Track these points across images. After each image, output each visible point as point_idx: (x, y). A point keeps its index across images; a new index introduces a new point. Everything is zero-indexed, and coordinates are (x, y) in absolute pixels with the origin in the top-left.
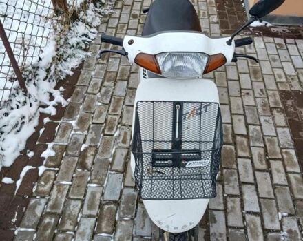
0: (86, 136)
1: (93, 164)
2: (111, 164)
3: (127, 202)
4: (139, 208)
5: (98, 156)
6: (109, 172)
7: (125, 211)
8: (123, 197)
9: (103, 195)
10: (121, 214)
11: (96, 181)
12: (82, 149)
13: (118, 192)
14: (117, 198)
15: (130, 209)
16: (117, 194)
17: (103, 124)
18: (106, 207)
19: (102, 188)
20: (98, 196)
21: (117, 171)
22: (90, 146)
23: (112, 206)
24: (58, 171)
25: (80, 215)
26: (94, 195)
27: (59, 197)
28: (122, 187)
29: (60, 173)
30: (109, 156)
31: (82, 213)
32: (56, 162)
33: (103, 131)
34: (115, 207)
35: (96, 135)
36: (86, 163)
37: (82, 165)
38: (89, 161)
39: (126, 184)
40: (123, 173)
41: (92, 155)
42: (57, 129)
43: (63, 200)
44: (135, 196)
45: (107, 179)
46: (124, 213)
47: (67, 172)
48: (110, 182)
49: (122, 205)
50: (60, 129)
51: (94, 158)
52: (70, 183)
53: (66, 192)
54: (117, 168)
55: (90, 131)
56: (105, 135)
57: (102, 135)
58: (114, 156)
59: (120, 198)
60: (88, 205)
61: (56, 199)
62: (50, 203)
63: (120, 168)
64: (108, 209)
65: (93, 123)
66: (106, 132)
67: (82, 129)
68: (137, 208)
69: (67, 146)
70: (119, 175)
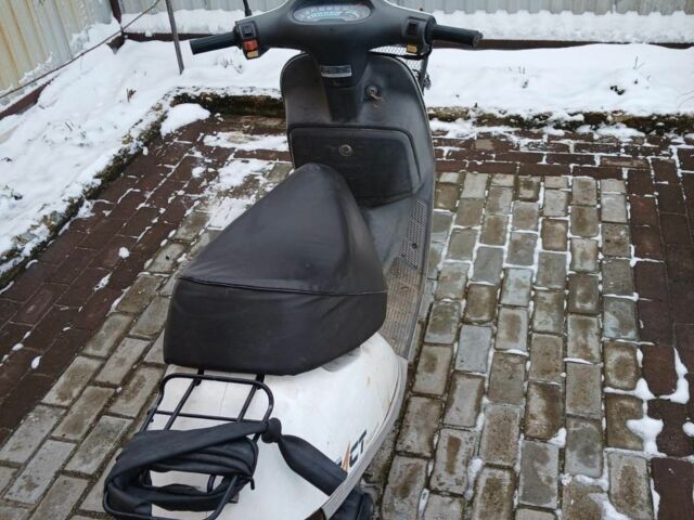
0: (562, 471)
1: (526, 395)
2: (482, 392)
3: (448, 322)
4: (425, 315)
5: (518, 411)
6: (486, 375)
7: (449, 310)
8: (454, 330)
9: (494, 336)
10: (456, 307)
11: (512, 360)
12: (562, 433)
13: (463, 337)
14: (465, 328)
15: (441, 313)
16: (467, 334)
17: (520, 506)
18: (485, 318)
19: (498, 346)
20: (502, 334)
21: (469, 375)
22: (544, 440)
23: (474, 319)
24: (604, 385)
25: (531, 309)
26: (513, 337)
27: (580, 338)
28: (456, 345)
29: (598, 383)
30: (490, 409)
31: (528, 315)
32: (618, 410)
33: (515, 484)
34: (468, 316)
35: (535, 471)
36: (543, 397)
37: (550, 393)
38: (537, 404)
39: (448, 350)
40: (456, 372)
41: (533, 417)
43: (571, 332)
44: (430, 331)
45: (490, 362)
46: (452, 307)
47: (582, 382)
48: (482, 357)
49: (455, 318)
51: (527, 407)
52: (566, 360)
53: (570, 345)
54: (469, 381)
55: (555, 486)
56: (510, 469)
57: (518, 468)
58: (478, 408)
59: (459, 330)
60: (520, 322)
61: (585, 336)
62: (595, 330)
63: (461, 382)
64: (482, 315)
65: (551, 511)
66: (507, 475)
67: (581, 493)
68: (429, 315)
70: (465, 368)
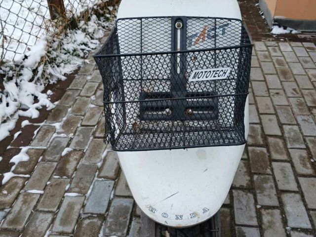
0: (71, 139)
1: (76, 169)
2: (100, 169)
3: (116, 216)
4: (133, 223)
5: (83, 161)
6: (96, 178)
7: (113, 227)
8: (112, 209)
9: (83, 206)
10: (107, 230)
11: (77, 189)
12: (64, 153)
13: (106, 203)
14: (103, 211)
15: (120, 224)
16: (103, 206)
17: (94, 126)
18: (87, 222)
19: (84, 198)
20: (77, 207)
21: (107, 178)
22: (75, 150)
23: (95, 220)
24: (28, 179)
25: (48, 233)
26: (71, 206)
27: (24, 209)
28: (112, 196)
29: (30, 180)
30: (99, 160)
31: (52, 226)
32: (28, 168)
33: (94, 134)
34: (99, 223)
35: (84, 137)
36: (66, 169)
37: (61, 171)
38: (71, 167)
39: (117, 194)
40: (114, 180)
41: (76, 159)
42: (35, 132)
43: (28, 213)
44: (128, 208)
45: (91, 187)
46: (111, 230)
47: (39, 180)
48: (95, 190)
49: (109, 220)
50: (40, 132)
51: (78, 163)
52: (42, 192)
53: (34, 203)
54: (107, 175)
55: (77, 134)
56: (95, 137)
57: (91, 138)
58: (105, 160)
59: (108, 210)
60: (62, 219)
61: (19, 212)
62: (10, 217)
63: (112, 174)
64: (88, 224)
65: (82, 126)
66: (97, 135)
67: (67, 132)
68: (130, 223)
69: (45, 150)
70: (108, 182)
